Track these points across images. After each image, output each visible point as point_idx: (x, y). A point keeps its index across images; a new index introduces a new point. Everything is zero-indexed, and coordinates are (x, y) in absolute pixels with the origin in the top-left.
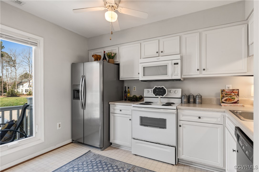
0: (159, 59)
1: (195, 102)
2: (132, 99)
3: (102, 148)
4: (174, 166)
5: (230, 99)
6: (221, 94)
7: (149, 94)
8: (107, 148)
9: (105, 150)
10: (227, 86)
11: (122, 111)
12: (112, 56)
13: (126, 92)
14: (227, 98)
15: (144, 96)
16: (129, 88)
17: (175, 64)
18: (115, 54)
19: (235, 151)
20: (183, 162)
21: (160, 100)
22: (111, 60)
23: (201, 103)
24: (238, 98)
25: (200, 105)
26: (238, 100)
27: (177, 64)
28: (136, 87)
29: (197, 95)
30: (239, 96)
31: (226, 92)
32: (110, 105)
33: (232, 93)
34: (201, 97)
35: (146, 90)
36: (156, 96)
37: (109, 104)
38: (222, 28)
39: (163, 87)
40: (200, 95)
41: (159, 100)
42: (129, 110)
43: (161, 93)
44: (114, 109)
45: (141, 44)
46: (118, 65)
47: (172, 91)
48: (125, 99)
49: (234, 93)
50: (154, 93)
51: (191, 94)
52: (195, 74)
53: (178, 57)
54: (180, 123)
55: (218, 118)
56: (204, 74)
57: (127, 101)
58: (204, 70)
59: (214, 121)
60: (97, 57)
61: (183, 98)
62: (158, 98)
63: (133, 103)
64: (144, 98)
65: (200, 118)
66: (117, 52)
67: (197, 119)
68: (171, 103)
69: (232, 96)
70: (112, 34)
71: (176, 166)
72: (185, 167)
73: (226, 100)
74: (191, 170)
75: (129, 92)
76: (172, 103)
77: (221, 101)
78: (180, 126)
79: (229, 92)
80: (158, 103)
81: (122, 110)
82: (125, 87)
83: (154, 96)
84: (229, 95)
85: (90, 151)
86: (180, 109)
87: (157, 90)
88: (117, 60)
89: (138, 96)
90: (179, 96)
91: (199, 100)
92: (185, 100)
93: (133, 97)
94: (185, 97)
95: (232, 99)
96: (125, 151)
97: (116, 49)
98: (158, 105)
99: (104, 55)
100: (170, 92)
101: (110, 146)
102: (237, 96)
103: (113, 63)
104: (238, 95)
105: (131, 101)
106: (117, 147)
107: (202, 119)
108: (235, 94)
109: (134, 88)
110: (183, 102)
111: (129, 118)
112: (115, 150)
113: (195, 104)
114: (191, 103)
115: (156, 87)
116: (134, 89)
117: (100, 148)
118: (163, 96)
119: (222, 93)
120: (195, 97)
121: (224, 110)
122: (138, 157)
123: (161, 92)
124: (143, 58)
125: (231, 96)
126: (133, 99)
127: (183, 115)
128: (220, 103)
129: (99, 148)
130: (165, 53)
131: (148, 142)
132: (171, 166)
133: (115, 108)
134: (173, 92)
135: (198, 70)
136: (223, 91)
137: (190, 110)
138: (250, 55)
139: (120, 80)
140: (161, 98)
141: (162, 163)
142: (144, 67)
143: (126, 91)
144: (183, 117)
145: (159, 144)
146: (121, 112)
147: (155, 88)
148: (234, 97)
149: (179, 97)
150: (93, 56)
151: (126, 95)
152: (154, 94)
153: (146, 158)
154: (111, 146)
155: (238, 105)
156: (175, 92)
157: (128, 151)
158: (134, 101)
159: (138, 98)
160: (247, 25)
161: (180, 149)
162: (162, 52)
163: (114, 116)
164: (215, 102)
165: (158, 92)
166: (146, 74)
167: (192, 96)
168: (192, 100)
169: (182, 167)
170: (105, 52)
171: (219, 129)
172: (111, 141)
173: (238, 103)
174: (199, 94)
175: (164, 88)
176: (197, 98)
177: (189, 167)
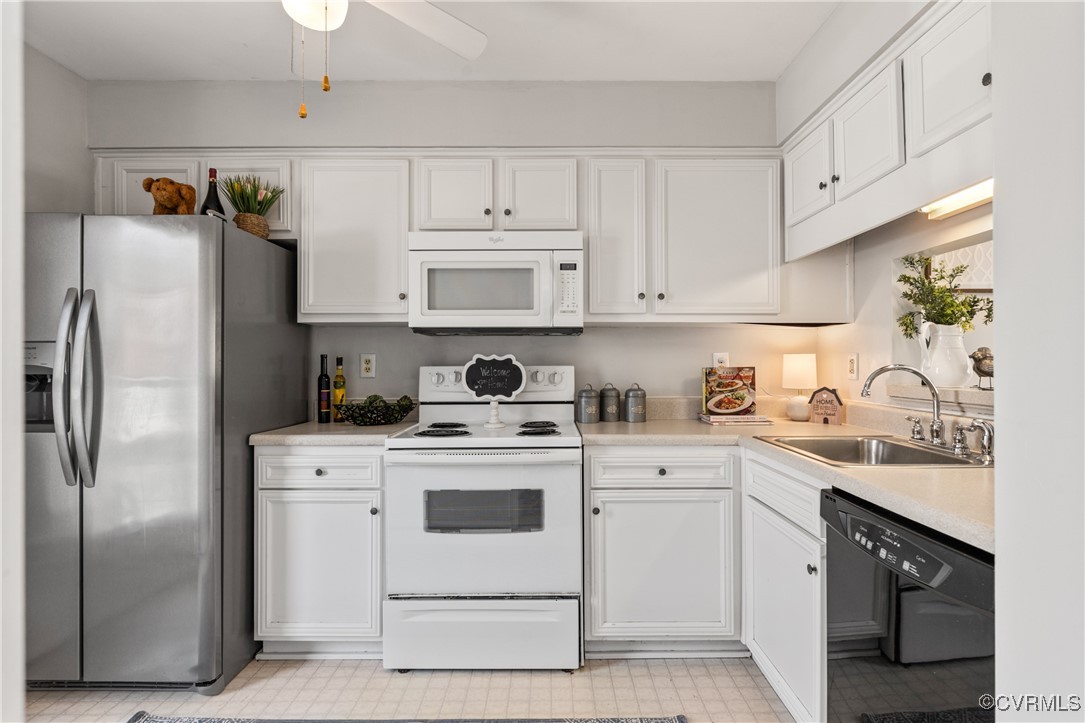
0: (499, 240)
1: (622, 416)
2: (366, 413)
3: (215, 680)
4: (576, 674)
5: (730, 402)
6: (704, 385)
7: (441, 387)
8: (240, 674)
9: (227, 687)
10: (718, 355)
11: (326, 473)
12: (259, 198)
13: (328, 383)
14: (722, 396)
15: (421, 400)
16: (339, 361)
17: (563, 267)
18: (277, 193)
19: (815, 569)
20: (600, 652)
21: (497, 415)
22: (252, 218)
23: (643, 418)
24: (753, 395)
25: (640, 425)
26: (753, 403)
27: (573, 267)
28: (373, 358)
29: (630, 390)
30: (754, 389)
31: (720, 377)
32: (253, 447)
33: (737, 381)
34: (644, 395)
35: (427, 374)
36: (478, 395)
37: (250, 444)
38: (714, 157)
39: (510, 360)
40: (639, 389)
41: (494, 412)
42: (367, 467)
43: (499, 385)
44: (283, 469)
45: (410, 163)
46: (291, 248)
47: (540, 377)
48: (320, 413)
49: (741, 378)
50: (471, 383)
51: (610, 387)
52: (632, 312)
53: (576, 240)
54: (597, 499)
55: (719, 467)
56: (659, 314)
57: (332, 423)
58: (661, 296)
59: (706, 478)
60: (176, 195)
61: (583, 403)
62: (489, 403)
63: (390, 435)
64: (421, 406)
65: (663, 472)
66: (283, 182)
67: (652, 478)
68: (543, 423)
69: (736, 390)
70: (326, 90)
71: (583, 674)
72: (614, 668)
73: (719, 404)
74: (634, 672)
75: (344, 383)
76: (547, 423)
77: (704, 409)
78: (596, 511)
79: (726, 378)
80: (486, 426)
81: (329, 471)
82: (323, 358)
83: (472, 396)
84: (728, 385)
85: (139, 715)
86: (595, 444)
87: (484, 373)
88: (284, 223)
89: (391, 399)
90: (568, 394)
91: (637, 405)
92: (590, 409)
93: (371, 403)
94: (590, 397)
95: (737, 401)
96: (341, 664)
97: (277, 170)
98: (487, 434)
99: (213, 187)
100: (534, 377)
101: (253, 657)
102: (752, 390)
103: (262, 237)
104: (753, 384)
105: (359, 424)
106: (296, 656)
107: (672, 477)
108: (744, 384)
109: (368, 362)
110: (584, 417)
111: (368, 502)
112: (290, 672)
113: (622, 423)
114: (611, 418)
115: (479, 360)
116: (364, 366)
117: (205, 684)
118: (509, 395)
119: (707, 382)
120: (622, 397)
121: (736, 437)
122: (419, 680)
123: (501, 379)
124: (421, 230)
125: (732, 391)
126: (373, 413)
127: (604, 468)
128: (701, 416)
129: (198, 685)
130: (521, 217)
131: (465, 598)
132: (564, 678)
133: (290, 461)
134: (546, 381)
135: (642, 296)
136: (710, 373)
137: (629, 445)
138: (786, 260)
139: (299, 321)
140: (500, 403)
141: (526, 674)
142: (431, 271)
143: (327, 377)
144: (604, 476)
145: (512, 598)
146: (321, 481)
147: (473, 362)
148: (741, 392)
149: (565, 400)
150: (149, 185)
151: (329, 394)
152: (473, 389)
153: (455, 674)
154: (258, 657)
155: (757, 417)
156: (552, 378)
157: (358, 665)
158: (379, 424)
159: (397, 408)
160: (779, 161)
161: (595, 602)
162: (508, 212)
163: (281, 504)
164: (682, 413)
165: (486, 378)
166: (438, 300)
167: (614, 393)
168: (612, 409)
169: (604, 670)
170: (213, 173)
171: (722, 503)
172: (260, 634)
173: (753, 413)
174: (636, 387)
175: (515, 362)
176: (630, 400)
177: (624, 662)
